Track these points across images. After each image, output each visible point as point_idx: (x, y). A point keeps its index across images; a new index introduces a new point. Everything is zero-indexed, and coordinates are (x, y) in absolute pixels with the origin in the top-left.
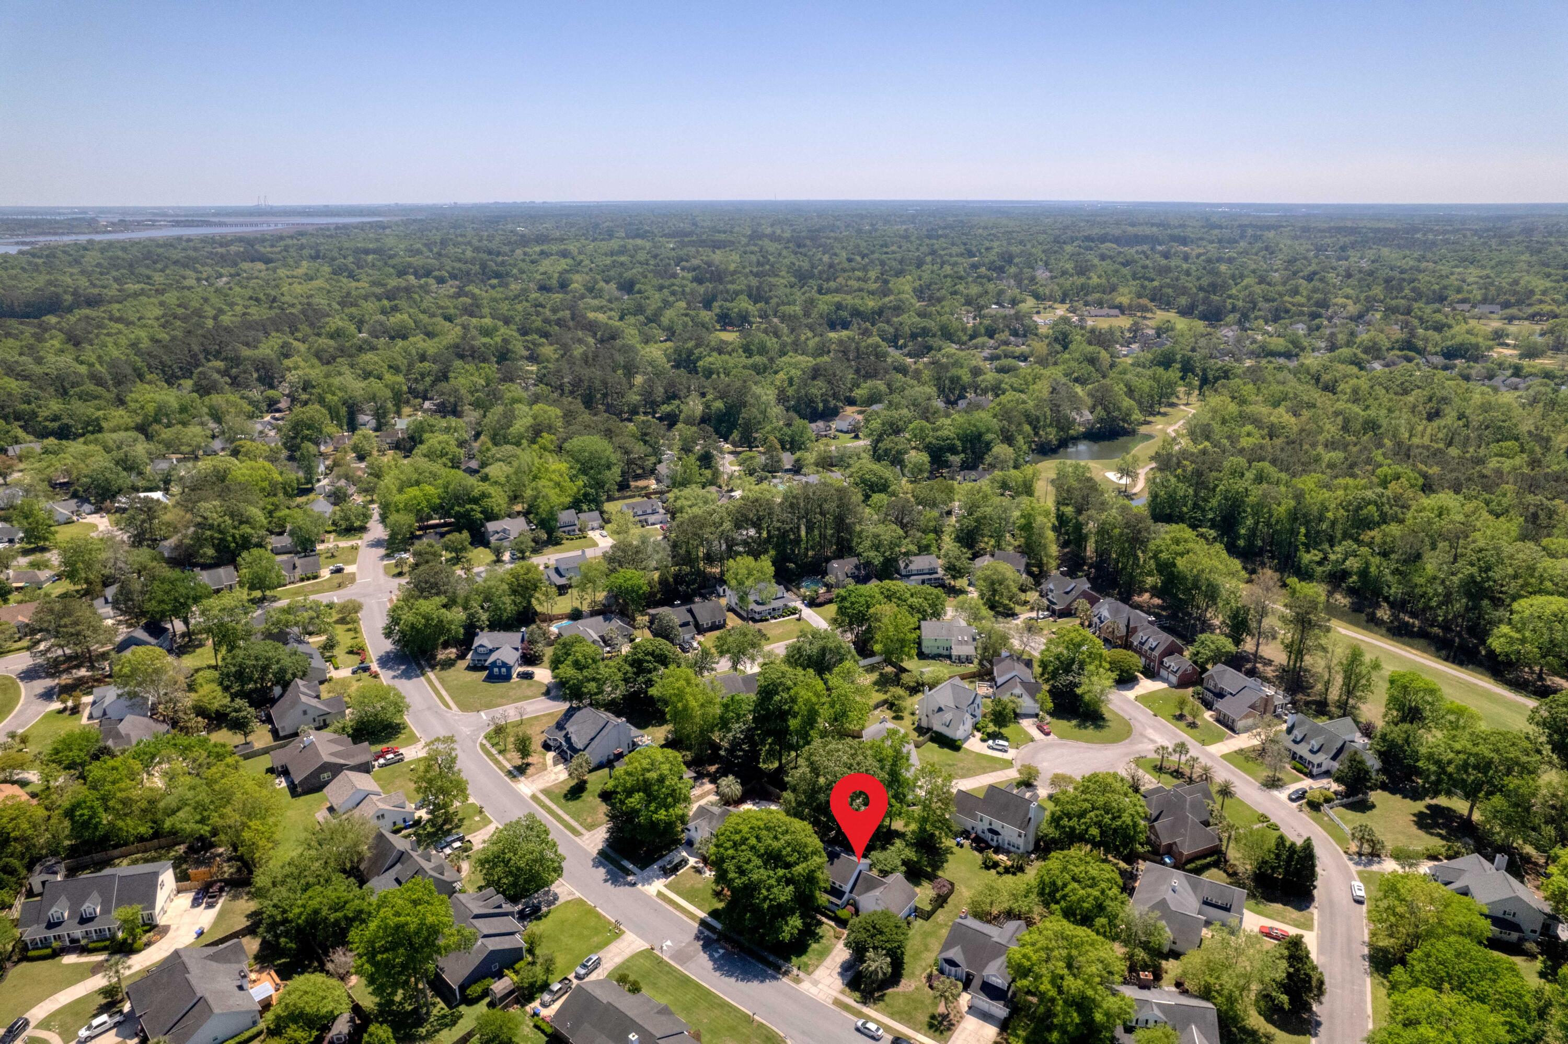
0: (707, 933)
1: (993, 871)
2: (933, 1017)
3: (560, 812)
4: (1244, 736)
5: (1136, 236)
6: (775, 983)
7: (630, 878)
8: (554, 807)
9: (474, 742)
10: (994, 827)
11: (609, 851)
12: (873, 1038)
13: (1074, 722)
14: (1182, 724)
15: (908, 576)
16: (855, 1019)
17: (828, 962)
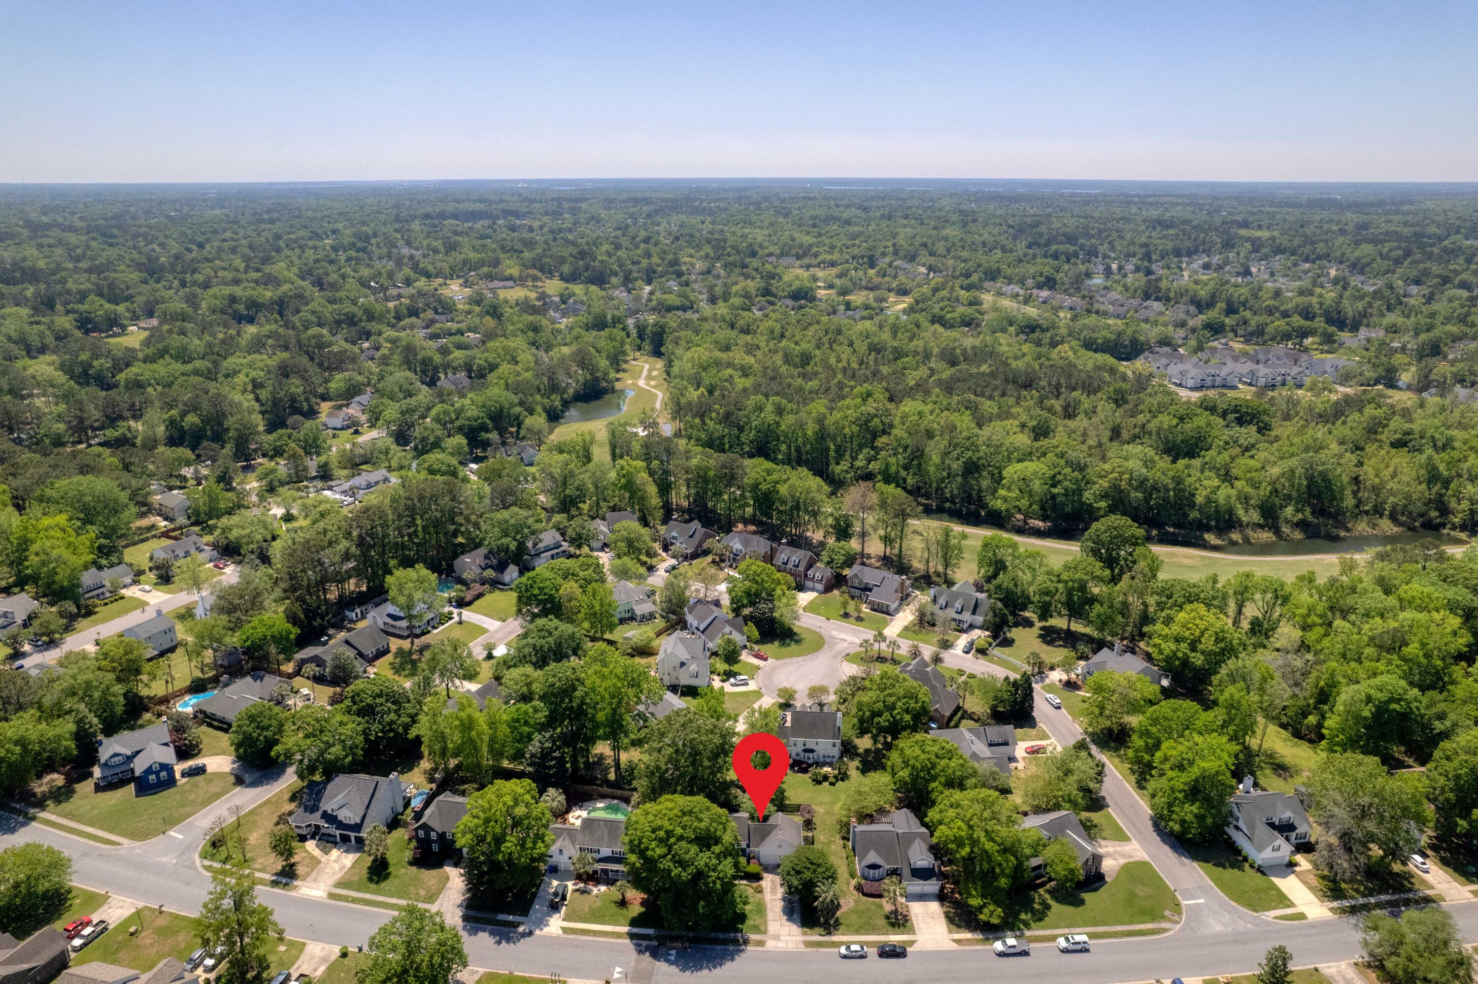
0: (644, 943)
1: (826, 784)
2: (887, 917)
3: (380, 898)
4: (901, 615)
5: (472, 213)
6: (743, 955)
7: (521, 929)
8: (368, 896)
9: (194, 868)
10: (808, 746)
11: (472, 913)
12: (862, 957)
13: (776, 643)
14: (852, 620)
15: (538, 555)
16: (836, 950)
17: (770, 915)
